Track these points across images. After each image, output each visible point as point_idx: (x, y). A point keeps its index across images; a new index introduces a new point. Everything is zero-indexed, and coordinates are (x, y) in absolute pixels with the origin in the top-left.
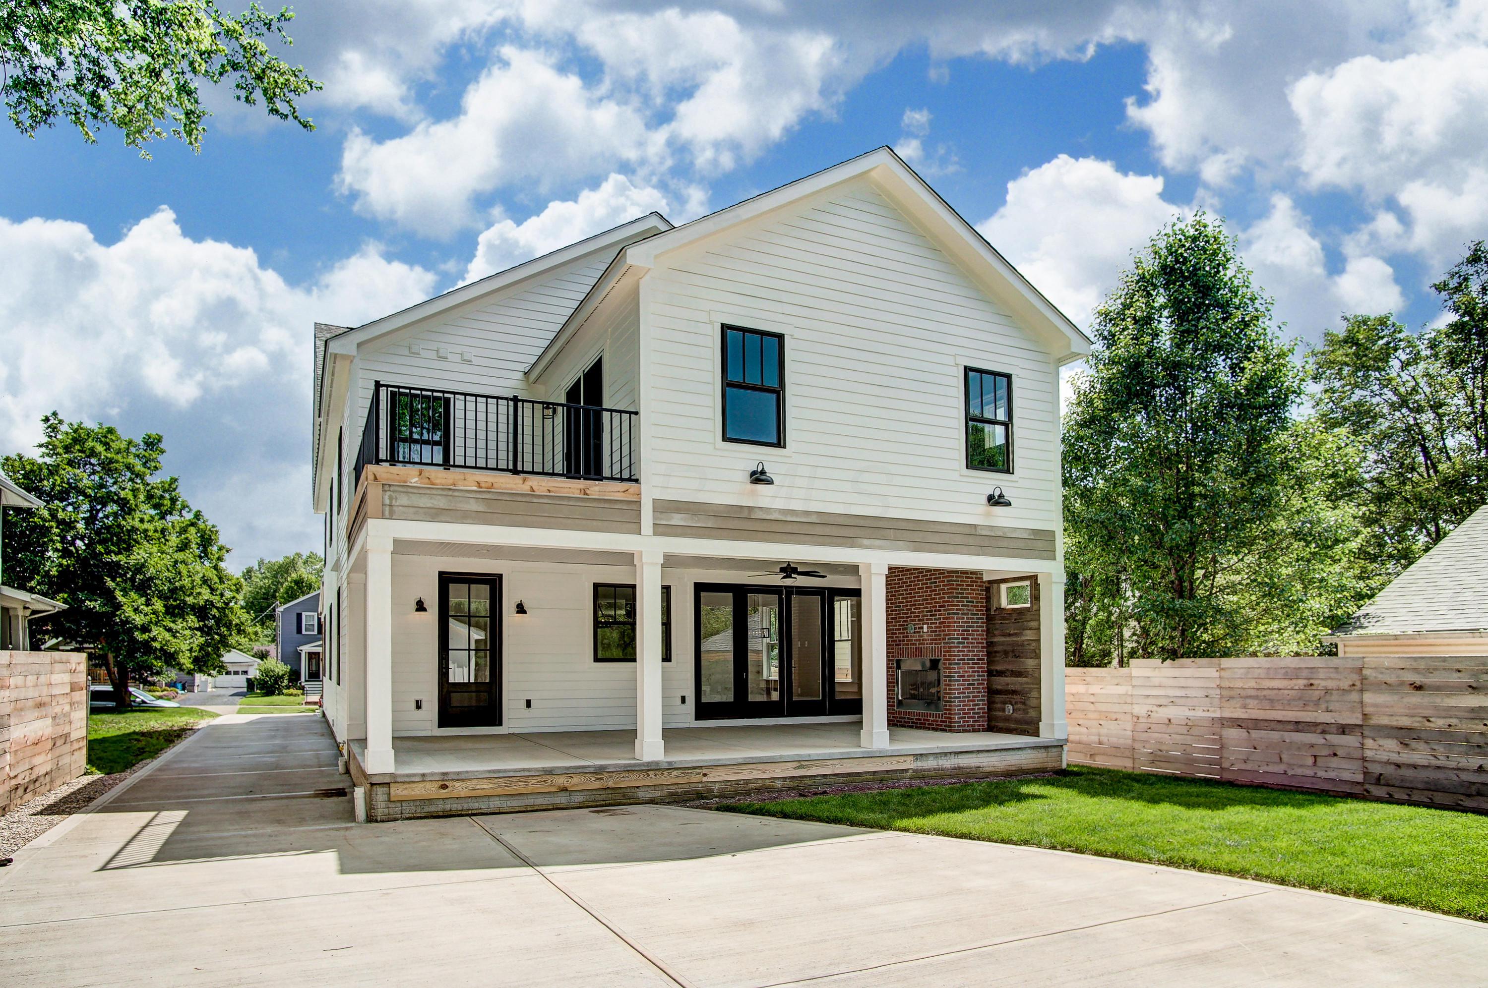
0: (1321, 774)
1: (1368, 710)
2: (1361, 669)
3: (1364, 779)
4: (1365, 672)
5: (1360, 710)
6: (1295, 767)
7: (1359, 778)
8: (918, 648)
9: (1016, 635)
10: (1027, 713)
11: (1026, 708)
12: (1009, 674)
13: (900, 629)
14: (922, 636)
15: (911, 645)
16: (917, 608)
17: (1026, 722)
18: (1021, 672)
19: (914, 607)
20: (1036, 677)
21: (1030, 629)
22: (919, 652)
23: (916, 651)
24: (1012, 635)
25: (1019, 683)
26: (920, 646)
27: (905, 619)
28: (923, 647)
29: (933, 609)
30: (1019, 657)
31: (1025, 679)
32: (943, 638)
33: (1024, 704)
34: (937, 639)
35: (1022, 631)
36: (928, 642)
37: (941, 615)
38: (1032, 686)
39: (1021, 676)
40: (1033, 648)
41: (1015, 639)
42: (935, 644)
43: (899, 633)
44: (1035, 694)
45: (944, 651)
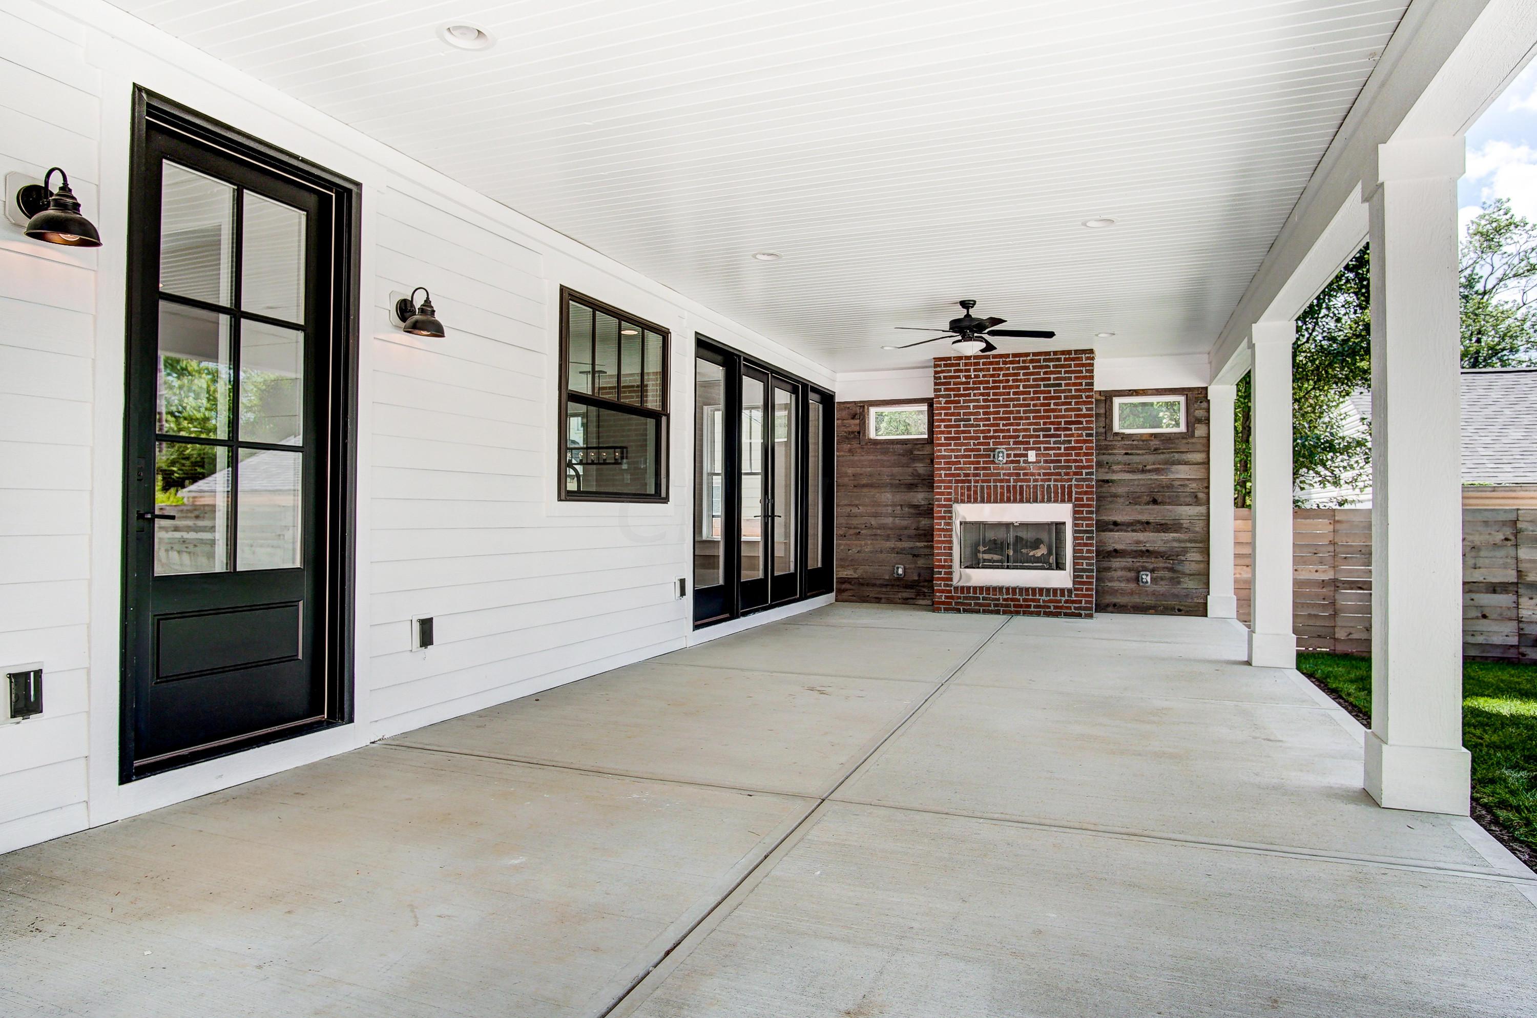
1: (1522, 566)
2: (1515, 522)
3: (1519, 642)
4: (1519, 525)
5: (1514, 566)
7: (1514, 640)
8: (1015, 487)
9: (1157, 471)
10: (1179, 583)
11: (1175, 575)
12: (1141, 527)
13: (970, 456)
14: (1024, 469)
15: (995, 481)
16: (1011, 424)
17: (1175, 596)
18: (1166, 524)
19: (1005, 422)
20: (1197, 532)
21: (1186, 463)
22: (1015, 493)
23: (1009, 491)
24: (1149, 471)
25: (1162, 540)
26: (1019, 484)
27: (982, 440)
28: (1026, 486)
29: (1052, 427)
30: (1163, 503)
31: (1175, 535)
32: (1074, 472)
33: (1172, 570)
34: (1059, 474)
35: (1169, 466)
36: (1037, 477)
37: (1072, 435)
38: (1189, 545)
39: (1167, 530)
40: (1192, 491)
41: (1156, 477)
42: (1055, 480)
43: (965, 463)
44: (1194, 556)
45: (1077, 493)
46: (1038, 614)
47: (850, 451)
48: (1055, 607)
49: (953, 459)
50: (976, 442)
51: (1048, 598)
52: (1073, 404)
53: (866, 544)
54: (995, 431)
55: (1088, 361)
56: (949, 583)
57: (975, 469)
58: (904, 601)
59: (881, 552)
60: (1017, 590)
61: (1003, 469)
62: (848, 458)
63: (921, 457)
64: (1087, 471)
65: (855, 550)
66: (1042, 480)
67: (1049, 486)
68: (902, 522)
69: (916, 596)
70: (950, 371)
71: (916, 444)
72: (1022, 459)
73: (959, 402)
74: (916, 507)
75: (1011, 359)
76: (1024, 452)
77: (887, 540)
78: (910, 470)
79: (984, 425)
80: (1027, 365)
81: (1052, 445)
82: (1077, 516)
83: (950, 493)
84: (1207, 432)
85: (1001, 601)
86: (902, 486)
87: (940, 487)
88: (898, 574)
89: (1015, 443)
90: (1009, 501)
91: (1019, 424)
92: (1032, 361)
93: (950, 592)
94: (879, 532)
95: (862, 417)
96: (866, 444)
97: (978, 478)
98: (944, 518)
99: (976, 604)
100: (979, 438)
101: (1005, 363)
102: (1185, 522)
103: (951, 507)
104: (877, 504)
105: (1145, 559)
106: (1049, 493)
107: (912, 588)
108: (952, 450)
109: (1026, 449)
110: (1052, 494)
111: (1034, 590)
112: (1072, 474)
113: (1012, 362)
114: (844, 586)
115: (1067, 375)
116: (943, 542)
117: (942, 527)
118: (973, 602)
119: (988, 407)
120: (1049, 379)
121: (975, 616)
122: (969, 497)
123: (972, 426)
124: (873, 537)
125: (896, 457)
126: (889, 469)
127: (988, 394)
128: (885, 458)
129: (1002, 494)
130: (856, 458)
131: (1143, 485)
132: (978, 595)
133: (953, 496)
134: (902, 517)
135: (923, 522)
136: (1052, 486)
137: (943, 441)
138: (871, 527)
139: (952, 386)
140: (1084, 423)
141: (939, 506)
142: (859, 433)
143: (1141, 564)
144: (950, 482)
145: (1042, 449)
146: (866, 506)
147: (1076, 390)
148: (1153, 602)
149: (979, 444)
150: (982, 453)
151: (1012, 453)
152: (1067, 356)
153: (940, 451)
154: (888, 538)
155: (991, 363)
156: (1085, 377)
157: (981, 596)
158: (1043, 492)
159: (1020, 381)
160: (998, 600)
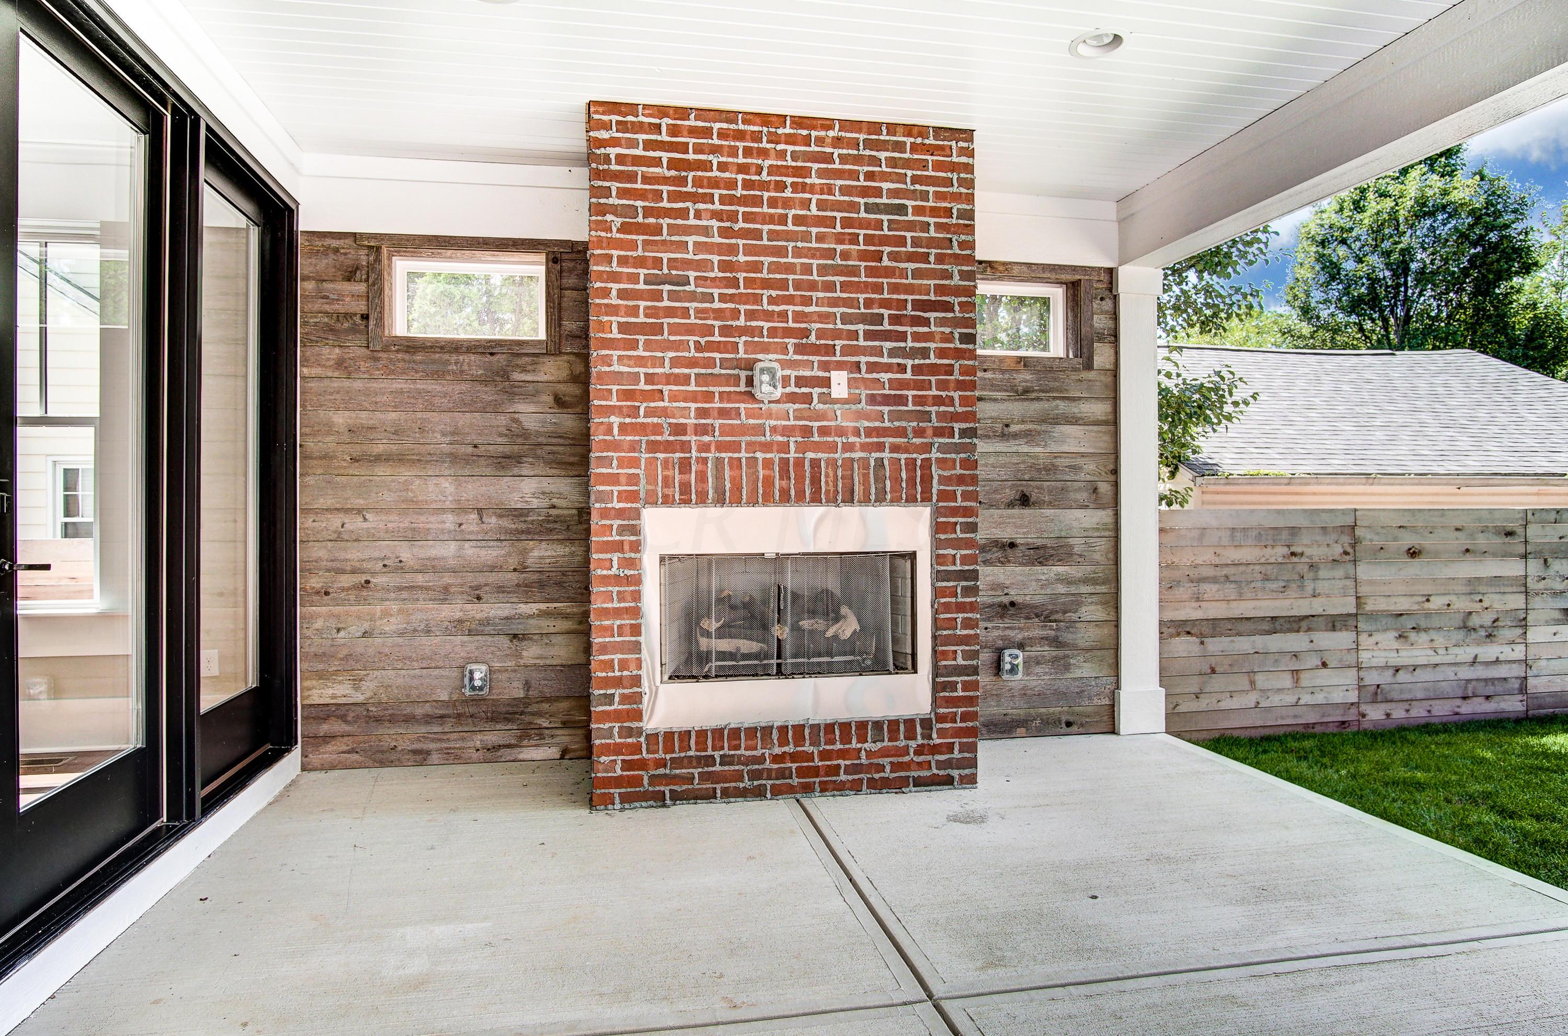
0: (1306, 699)
1: (1363, 590)
2: (1353, 527)
3: (1359, 698)
4: (1357, 533)
5: (1352, 592)
6: (1269, 694)
7: (1353, 697)
8: (799, 463)
9: (1028, 435)
10: (1067, 668)
11: (1060, 653)
12: (999, 554)
13: (686, 380)
14: (820, 416)
15: (751, 446)
16: (790, 300)
17: (1061, 695)
18: (1044, 547)
19: (774, 293)
20: (1098, 564)
21: (1074, 421)
22: (800, 479)
23: (785, 474)
24: (1015, 436)
25: (1038, 580)
26: (810, 455)
27: (717, 338)
28: (828, 461)
29: (886, 313)
30: (1039, 504)
31: (1060, 569)
32: (935, 428)
33: (1056, 642)
34: (902, 432)
35: (1049, 428)
36: (852, 439)
37: (929, 337)
38: (1085, 589)
39: (1047, 560)
40: (1089, 478)
41: (1025, 449)
42: (895, 448)
43: (674, 398)
44: (1092, 612)
45: (942, 480)
46: (856, 787)
47: (340, 364)
48: (895, 767)
49: (642, 386)
50: (703, 341)
51: (879, 745)
52: (932, 259)
53: (386, 614)
54: (751, 315)
55: (964, 159)
56: (634, 725)
57: (702, 413)
58: (489, 755)
59: (428, 632)
60: (807, 731)
61: (770, 416)
62: (336, 384)
63: (531, 387)
64: (964, 426)
65: (356, 629)
66: (864, 447)
67: (880, 463)
68: (483, 552)
69: (521, 738)
70: (633, 144)
71: (519, 355)
72: (816, 391)
73: (658, 230)
74: (519, 514)
75: (788, 130)
76: (821, 374)
77: (444, 601)
78: (502, 420)
79: (723, 298)
80: (829, 150)
81: (885, 360)
82: (943, 537)
83: (633, 479)
84: (1112, 359)
85: (768, 764)
86: (482, 461)
87: (608, 462)
88: (473, 688)
89: (799, 349)
90: (785, 499)
91: (807, 301)
92: (837, 142)
93: (637, 749)
94: (420, 579)
95: (373, 277)
96: (385, 349)
97: (706, 439)
98: (618, 547)
99: (704, 777)
100: (709, 331)
101: (774, 139)
102: (1078, 544)
103: (638, 516)
104: (415, 507)
105: (1008, 622)
106: (880, 480)
107: (508, 720)
108: (641, 362)
109: (825, 367)
110: (888, 483)
111: (845, 727)
112: (930, 432)
113: (791, 139)
114: (325, 728)
115: (918, 187)
116: (617, 613)
117: (614, 571)
118: (696, 772)
119: (733, 250)
120: (878, 192)
121: (703, 807)
122: (685, 488)
123: (692, 297)
124: (405, 594)
125: (464, 387)
126: (446, 417)
127: (733, 217)
128: (439, 388)
129: (768, 482)
130: (358, 385)
131: (1003, 466)
132: (710, 752)
133: (642, 487)
134: (482, 541)
135: (536, 553)
136: (886, 462)
137: (615, 334)
138: (400, 567)
139: (639, 186)
140: (957, 308)
141: (605, 514)
142: (365, 317)
143: (1000, 633)
144: (633, 447)
145: (864, 368)
146: (388, 511)
147: (939, 227)
148: (1022, 712)
149: (711, 346)
150: (717, 371)
151: (793, 374)
152: (919, 140)
153: (607, 361)
154: (445, 595)
155: (740, 135)
156: (957, 197)
157: (717, 755)
158: (866, 477)
159: (812, 189)
160: (761, 760)
